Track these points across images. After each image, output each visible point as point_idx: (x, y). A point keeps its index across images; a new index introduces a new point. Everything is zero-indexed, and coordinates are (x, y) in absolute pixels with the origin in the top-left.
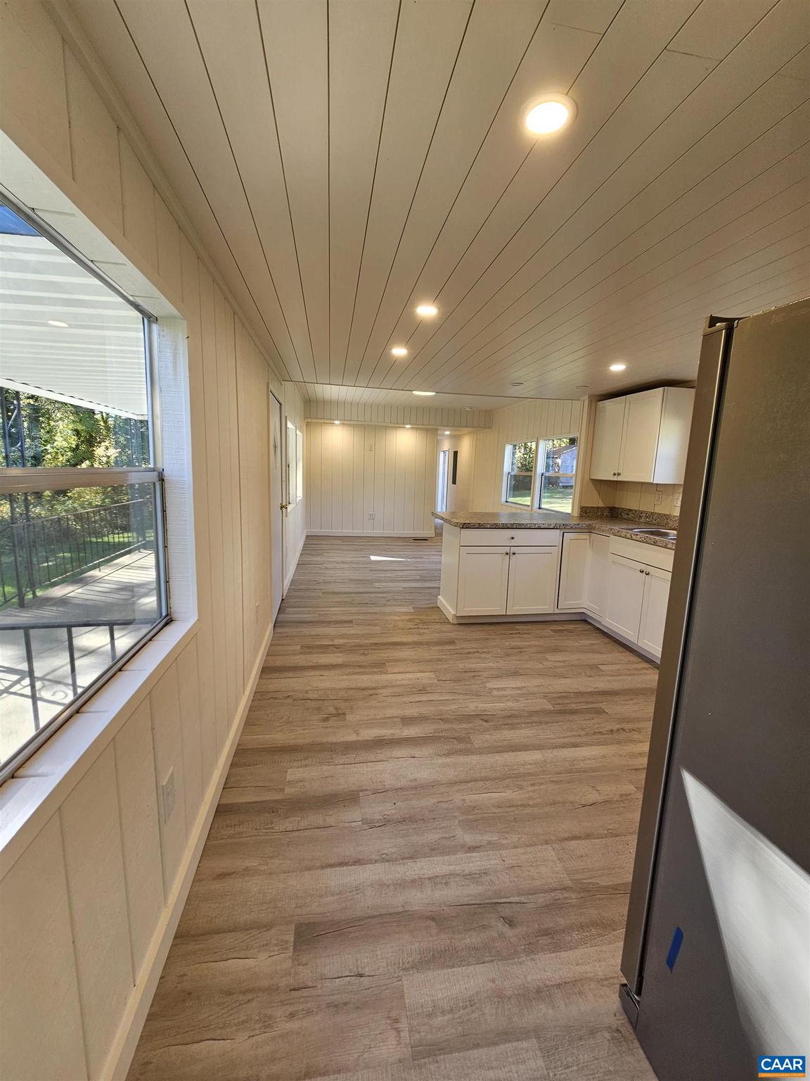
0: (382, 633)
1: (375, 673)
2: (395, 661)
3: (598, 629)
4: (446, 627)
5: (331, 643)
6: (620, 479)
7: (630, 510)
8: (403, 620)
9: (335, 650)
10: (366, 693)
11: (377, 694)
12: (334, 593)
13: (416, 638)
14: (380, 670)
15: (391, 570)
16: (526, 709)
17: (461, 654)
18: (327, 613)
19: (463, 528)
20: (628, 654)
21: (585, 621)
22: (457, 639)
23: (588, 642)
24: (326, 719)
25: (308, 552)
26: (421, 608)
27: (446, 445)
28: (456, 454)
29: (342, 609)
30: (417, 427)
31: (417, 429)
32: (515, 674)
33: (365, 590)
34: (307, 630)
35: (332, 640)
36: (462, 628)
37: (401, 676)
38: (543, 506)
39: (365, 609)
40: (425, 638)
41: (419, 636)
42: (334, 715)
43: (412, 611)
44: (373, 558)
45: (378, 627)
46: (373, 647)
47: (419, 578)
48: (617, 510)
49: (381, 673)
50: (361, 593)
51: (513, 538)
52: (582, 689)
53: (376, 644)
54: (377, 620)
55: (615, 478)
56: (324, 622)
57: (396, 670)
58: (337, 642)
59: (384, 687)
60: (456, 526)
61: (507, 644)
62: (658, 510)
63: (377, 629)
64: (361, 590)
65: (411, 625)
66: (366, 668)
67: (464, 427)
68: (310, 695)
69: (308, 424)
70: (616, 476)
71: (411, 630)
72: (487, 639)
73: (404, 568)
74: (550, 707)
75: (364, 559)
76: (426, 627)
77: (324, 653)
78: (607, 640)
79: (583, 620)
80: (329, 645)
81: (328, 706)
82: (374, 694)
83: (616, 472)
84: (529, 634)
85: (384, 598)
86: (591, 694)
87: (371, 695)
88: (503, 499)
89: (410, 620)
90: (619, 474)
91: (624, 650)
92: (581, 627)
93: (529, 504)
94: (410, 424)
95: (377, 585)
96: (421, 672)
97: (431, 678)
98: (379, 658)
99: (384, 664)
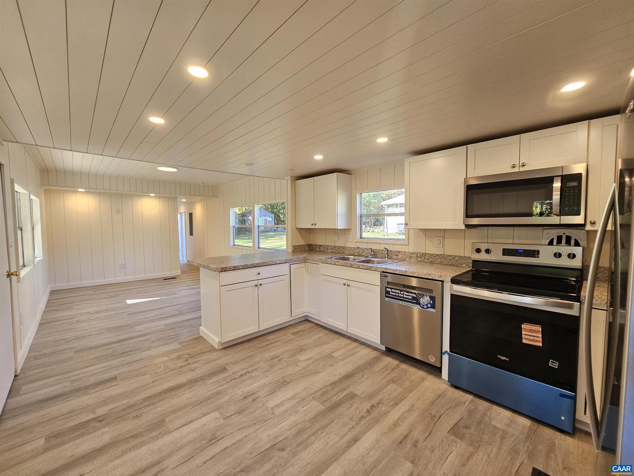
0: (153, 382)
1: (155, 438)
2: (174, 412)
3: (317, 324)
4: (214, 355)
5: (92, 416)
6: (316, 227)
7: (321, 246)
8: (172, 360)
9: (99, 424)
12: (91, 348)
13: (190, 376)
14: (159, 431)
15: (149, 311)
16: (306, 418)
17: (235, 379)
18: (81, 376)
19: (221, 271)
20: (342, 339)
21: (307, 320)
22: (227, 364)
23: (318, 336)
25: (53, 308)
26: (186, 342)
27: (182, 209)
28: (191, 215)
29: (101, 366)
30: (159, 196)
31: (160, 197)
32: (284, 383)
33: (125, 337)
34: (54, 410)
35: (94, 412)
36: (228, 351)
37: (186, 429)
38: (261, 246)
39: (129, 358)
40: (198, 373)
41: (192, 373)
43: (179, 346)
44: (129, 302)
45: (148, 375)
46: (147, 403)
47: (177, 312)
48: (312, 246)
49: (162, 435)
50: (123, 340)
51: (259, 274)
52: (333, 379)
53: (149, 398)
54: (145, 366)
55: (313, 227)
56: (78, 390)
57: (179, 423)
58: (101, 411)
60: (215, 271)
61: (267, 355)
62: (337, 244)
63: (147, 378)
64: (121, 338)
65: (180, 363)
66: (142, 436)
67: (198, 196)
69: (46, 191)
70: (313, 226)
71: (182, 369)
72: (251, 356)
73: (162, 306)
74: (321, 408)
75: (120, 305)
76: (196, 360)
77: (83, 435)
78: (327, 331)
79: (306, 320)
80: (89, 421)
83: (313, 223)
84: (278, 341)
85: (147, 340)
86: (340, 381)
88: (232, 244)
89: (179, 358)
90: (315, 224)
91: (339, 336)
92: (307, 325)
93: (252, 246)
94: (154, 193)
95: (138, 328)
96: (205, 415)
97: (217, 419)
98: (156, 416)
99: (163, 421)
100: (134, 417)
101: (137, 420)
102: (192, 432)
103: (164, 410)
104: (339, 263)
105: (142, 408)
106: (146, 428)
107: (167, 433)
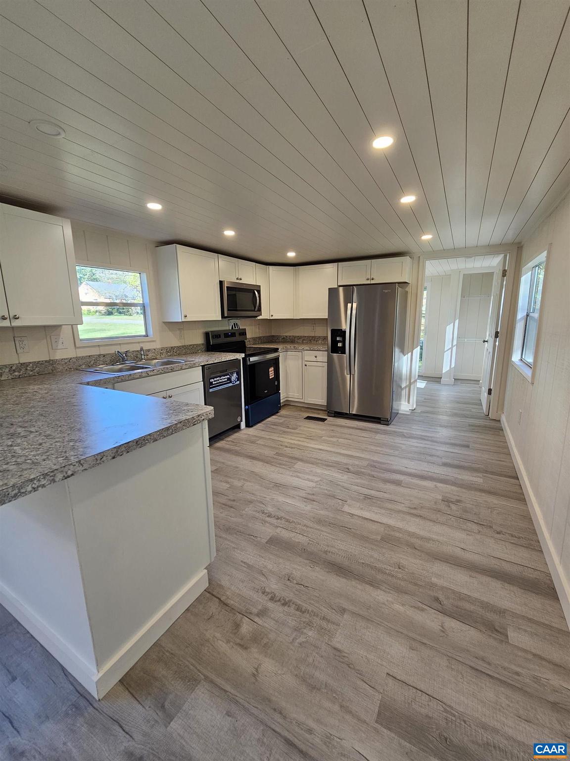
1: (399, 530)
9: (440, 597)
10: (419, 512)
11: (409, 507)
14: (393, 533)
16: (314, 466)
24: (458, 501)
42: (452, 502)
46: (380, 577)
49: (393, 528)
57: (374, 527)
59: (399, 511)
66: (408, 542)
68: (475, 527)
74: (299, 463)
81: (457, 511)
82: (412, 509)
87: (415, 508)
96: (353, 515)
97: (349, 506)
98: (384, 551)
99: (382, 539)
100: (402, 570)
101: (402, 563)
102: (374, 512)
103: (372, 549)
104: (155, 371)
105: (389, 575)
106: (400, 545)
107: (389, 526)
